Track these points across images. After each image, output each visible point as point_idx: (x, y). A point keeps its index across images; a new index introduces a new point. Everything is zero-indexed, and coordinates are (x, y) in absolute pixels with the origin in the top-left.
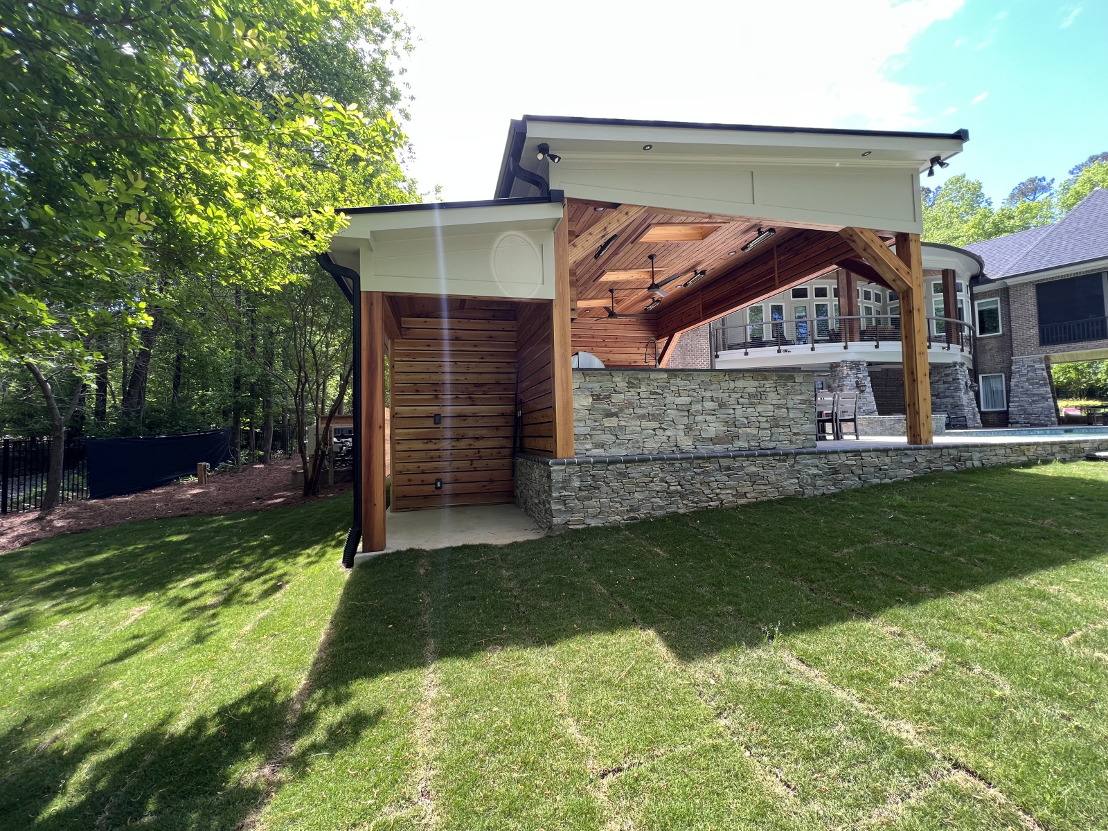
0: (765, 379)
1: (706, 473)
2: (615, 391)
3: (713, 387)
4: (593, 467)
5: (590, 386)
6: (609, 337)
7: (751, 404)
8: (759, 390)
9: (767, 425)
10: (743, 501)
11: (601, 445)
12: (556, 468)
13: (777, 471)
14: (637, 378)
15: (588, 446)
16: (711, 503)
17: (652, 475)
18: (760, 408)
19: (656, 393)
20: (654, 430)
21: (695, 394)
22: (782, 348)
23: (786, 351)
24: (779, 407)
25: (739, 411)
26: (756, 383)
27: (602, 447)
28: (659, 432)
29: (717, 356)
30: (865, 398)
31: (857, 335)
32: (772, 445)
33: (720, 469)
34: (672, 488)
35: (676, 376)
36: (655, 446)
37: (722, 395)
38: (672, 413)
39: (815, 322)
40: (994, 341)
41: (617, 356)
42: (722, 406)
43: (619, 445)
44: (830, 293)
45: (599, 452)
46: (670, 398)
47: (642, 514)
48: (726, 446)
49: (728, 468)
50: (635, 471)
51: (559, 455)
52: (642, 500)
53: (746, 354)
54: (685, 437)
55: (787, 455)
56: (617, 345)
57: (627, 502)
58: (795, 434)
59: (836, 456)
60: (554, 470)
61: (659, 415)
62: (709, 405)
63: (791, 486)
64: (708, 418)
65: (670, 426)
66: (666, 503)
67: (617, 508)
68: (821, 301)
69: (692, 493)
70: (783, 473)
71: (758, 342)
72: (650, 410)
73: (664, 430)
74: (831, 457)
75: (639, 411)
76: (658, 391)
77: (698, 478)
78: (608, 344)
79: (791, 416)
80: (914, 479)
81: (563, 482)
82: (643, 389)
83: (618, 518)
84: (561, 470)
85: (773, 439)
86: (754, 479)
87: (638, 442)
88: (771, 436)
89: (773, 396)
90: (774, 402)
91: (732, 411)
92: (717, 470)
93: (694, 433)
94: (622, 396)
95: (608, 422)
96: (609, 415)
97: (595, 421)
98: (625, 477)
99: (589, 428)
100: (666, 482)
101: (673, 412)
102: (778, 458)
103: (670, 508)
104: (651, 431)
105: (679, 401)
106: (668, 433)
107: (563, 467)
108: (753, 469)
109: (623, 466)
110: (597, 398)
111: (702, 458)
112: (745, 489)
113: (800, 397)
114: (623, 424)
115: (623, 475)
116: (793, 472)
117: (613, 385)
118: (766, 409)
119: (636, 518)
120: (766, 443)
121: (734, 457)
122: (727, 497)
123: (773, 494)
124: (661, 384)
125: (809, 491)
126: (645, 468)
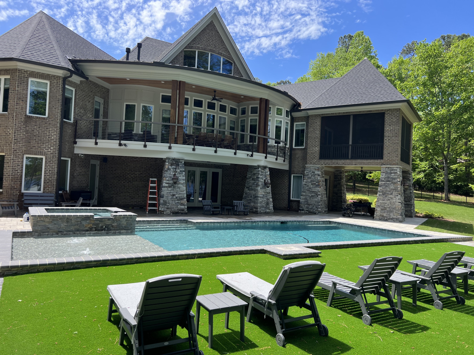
22: (123, 142)
23: (125, 145)
29: (75, 143)
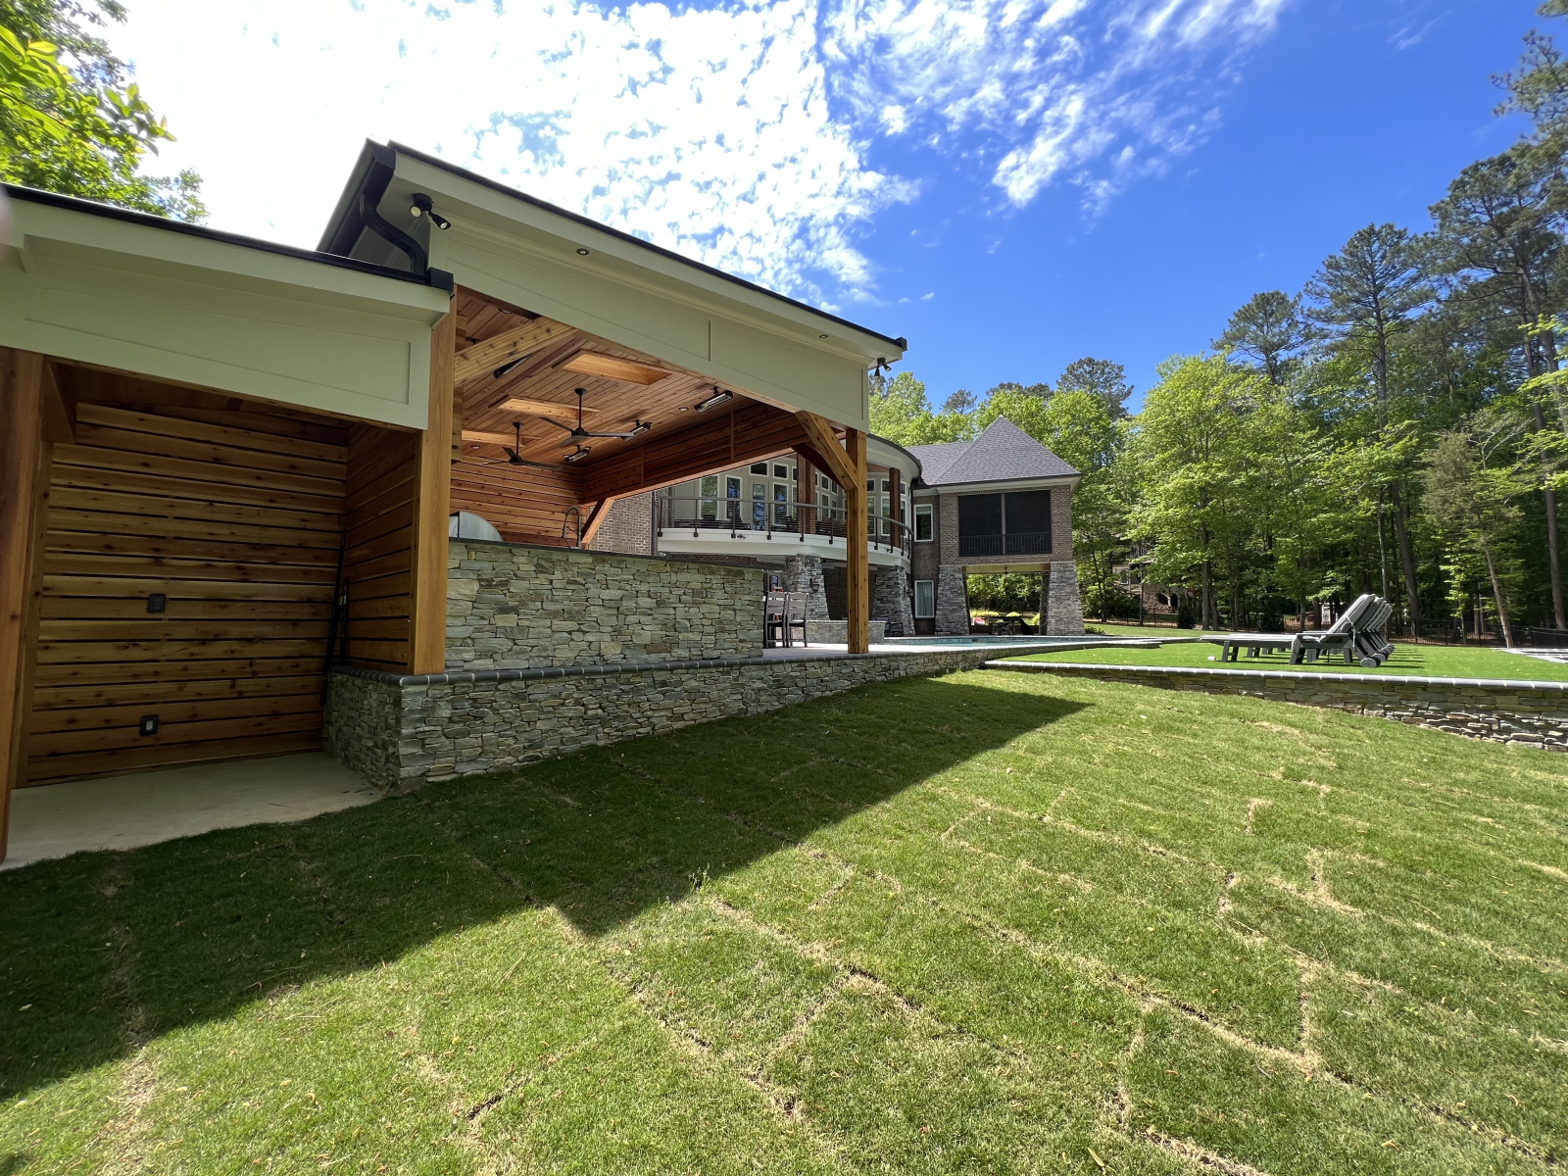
0: (712, 573)
1: (636, 690)
2: (515, 575)
3: (650, 579)
4: (475, 687)
5: (477, 565)
6: (510, 491)
7: (695, 603)
8: (705, 585)
9: (710, 629)
10: (679, 725)
11: (490, 655)
12: (410, 689)
13: (720, 686)
14: (549, 560)
15: (466, 656)
16: (640, 730)
17: (563, 695)
18: (705, 608)
19: (576, 583)
20: (570, 633)
21: (628, 587)
22: (738, 532)
23: (741, 536)
24: (725, 607)
25: (681, 611)
26: (702, 578)
27: (491, 657)
28: (576, 636)
29: (660, 534)
30: (818, 599)
31: (813, 527)
32: (716, 653)
33: (654, 684)
34: (590, 712)
35: (604, 561)
36: (570, 655)
37: (661, 590)
38: (596, 611)
39: (773, 506)
40: (927, 547)
41: (519, 520)
42: (660, 603)
43: (517, 653)
44: (790, 473)
45: (485, 664)
46: (594, 591)
47: (545, 752)
48: (662, 655)
49: (664, 684)
50: (539, 691)
51: (418, 668)
52: (547, 731)
53: (696, 535)
54: (612, 644)
55: (731, 666)
56: (521, 503)
57: (525, 735)
58: (742, 641)
59: (781, 666)
60: (408, 694)
61: (578, 612)
62: (645, 602)
63: (734, 704)
64: (643, 619)
65: (593, 627)
66: (581, 733)
67: (509, 745)
68: (780, 481)
69: (617, 718)
70: (726, 688)
71: (710, 522)
72: (567, 605)
73: (584, 633)
74: (776, 668)
75: (550, 607)
76: (578, 579)
77: (626, 698)
78: (506, 501)
79: (738, 619)
80: (851, 691)
81: (423, 710)
82: (558, 575)
83: (509, 759)
84: (420, 693)
85: (717, 646)
86: (693, 696)
87: (546, 650)
88: (715, 643)
89: (720, 594)
90: (721, 602)
91: (672, 611)
92: (650, 686)
93: (623, 638)
94: (526, 584)
95: (501, 621)
96: (505, 610)
97: (482, 618)
98: (524, 699)
99: (471, 629)
100: (583, 705)
101: (598, 609)
102: (721, 669)
103: (587, 739)
104: (567, 635)
105: (606, 594)
106: (590, 637)
107: (424, 688)
108: (694, 684)
109: (522, 684)
110: (487, 584)
111: (632, 671)
112: (683, 710)
113: (748, 597)
114: (526, 623)
115: (521, 696)
116: (737, 687)
117: (514, 567)
118: (711, 609)
119: (538, 758)
120: (709, 651)
121: (672, 670)
122: (661, 720)
123: (714, 714)
124: (583, 570)
125: (752, 709)
126: (554, 686)
